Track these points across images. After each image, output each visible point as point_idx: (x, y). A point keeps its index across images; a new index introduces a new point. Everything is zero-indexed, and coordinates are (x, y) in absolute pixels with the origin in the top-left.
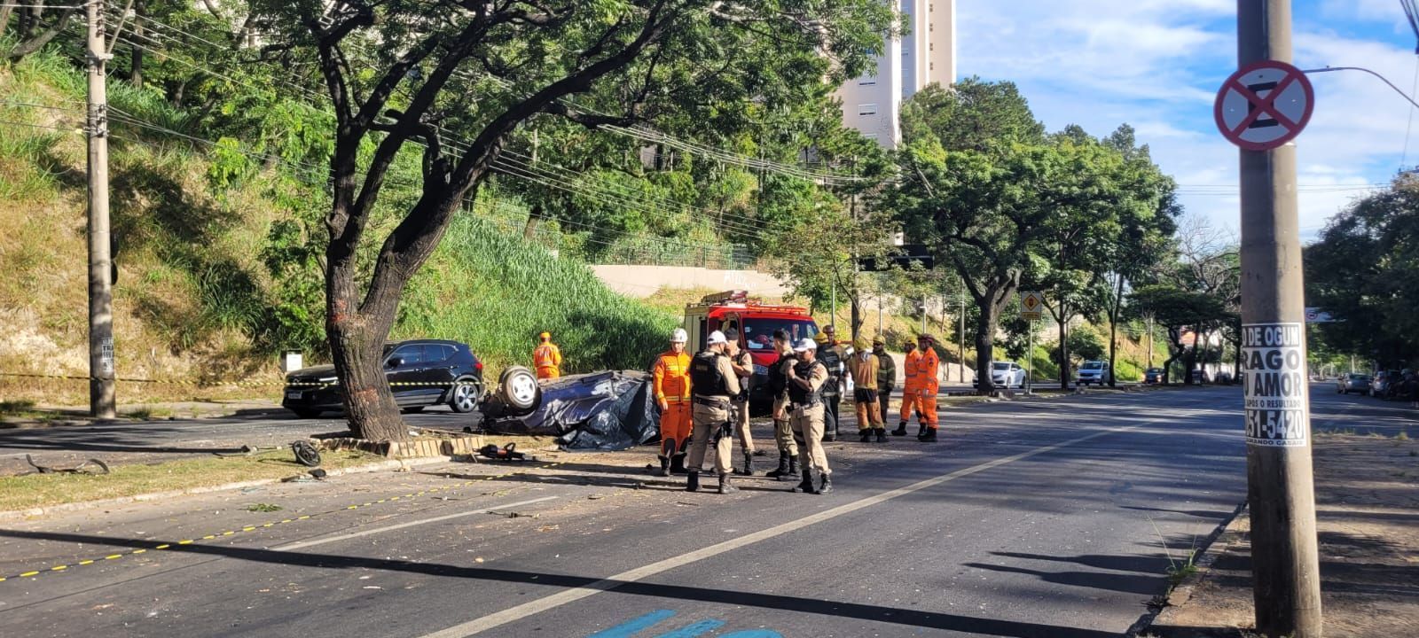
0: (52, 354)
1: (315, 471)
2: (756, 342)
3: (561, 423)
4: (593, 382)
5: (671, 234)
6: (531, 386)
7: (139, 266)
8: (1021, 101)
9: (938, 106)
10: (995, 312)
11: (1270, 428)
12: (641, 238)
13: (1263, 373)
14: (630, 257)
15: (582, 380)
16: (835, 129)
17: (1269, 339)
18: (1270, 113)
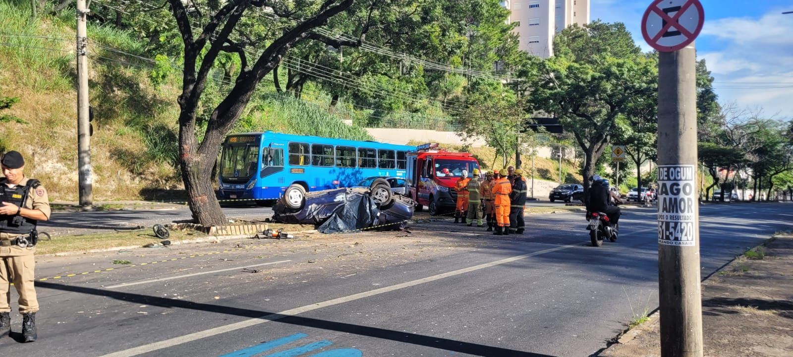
0: (65, 173)
1: (164, 242)
2: (442, 173)
3: (316, 217)
4: (335, 194)
5: (416, 111)
6: (300, 196)
7: (114, 126)
8: (627, 34)
9: (576, 37)
10: (595, 157)
11: (671, 233)
12: (400, 113)
13: (668, 197)
14: (393, 124)
15: (329, 193)
16: (514, 51)
17: (672, 176)
18: (676, 27)
